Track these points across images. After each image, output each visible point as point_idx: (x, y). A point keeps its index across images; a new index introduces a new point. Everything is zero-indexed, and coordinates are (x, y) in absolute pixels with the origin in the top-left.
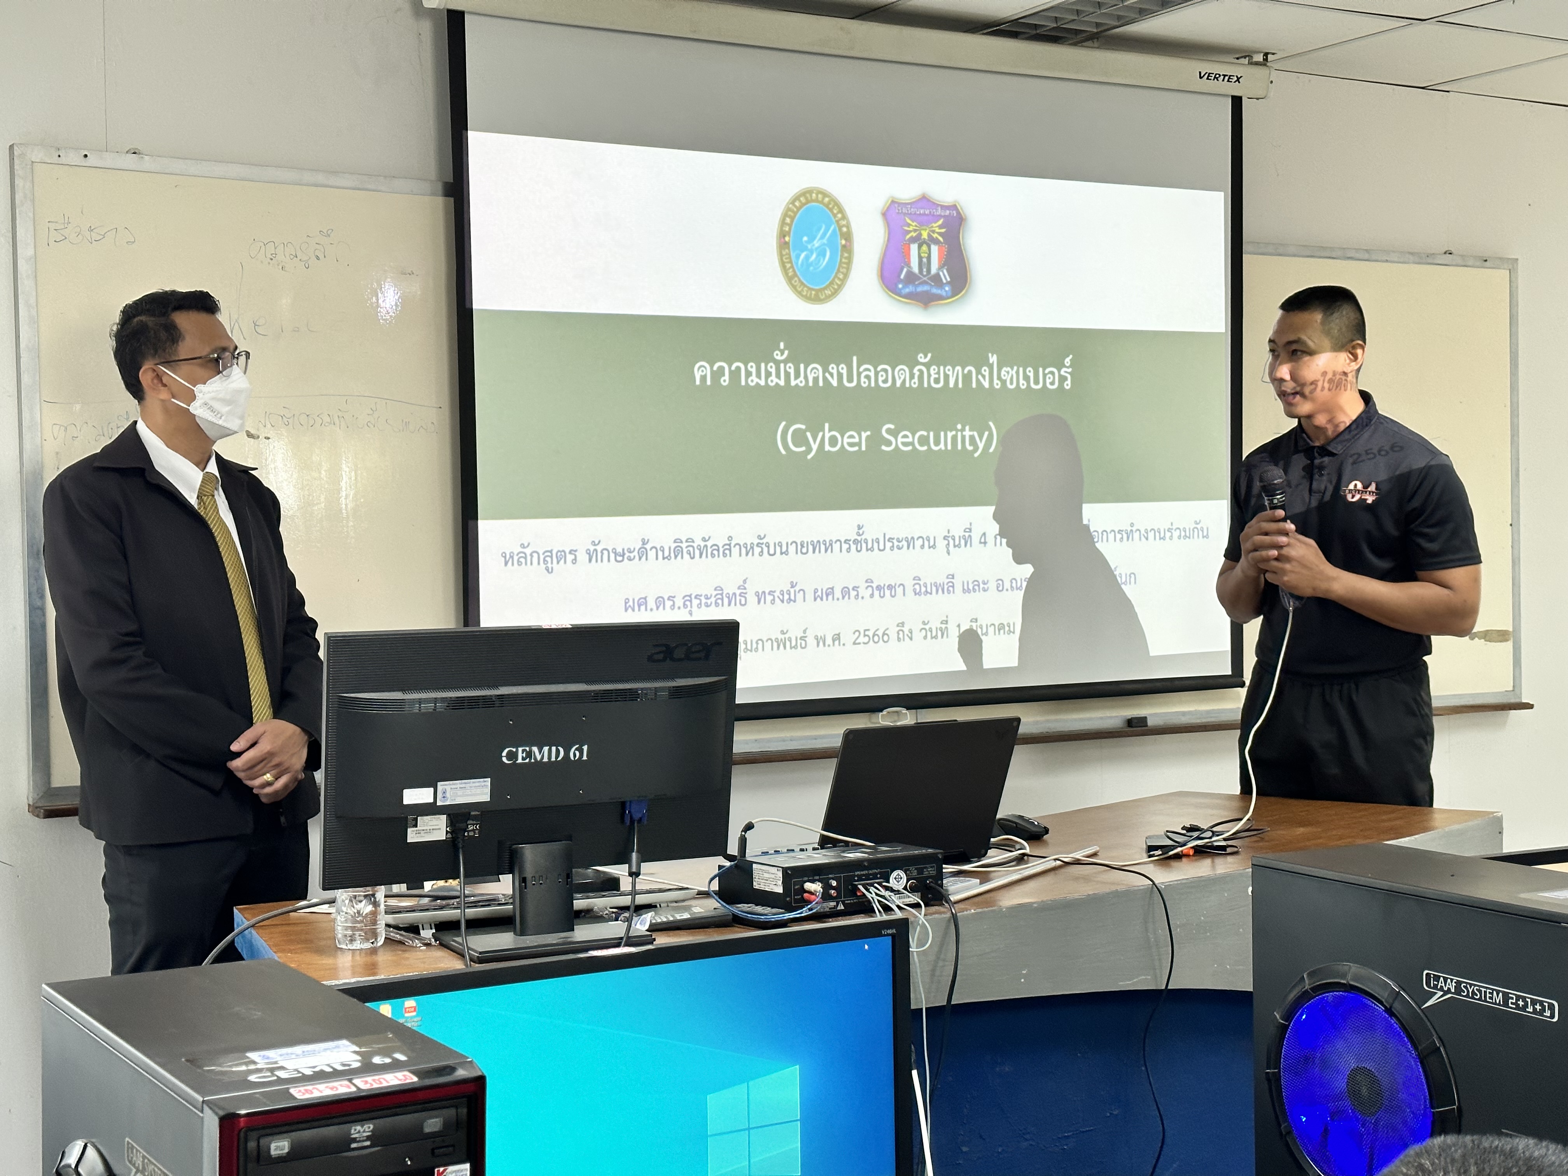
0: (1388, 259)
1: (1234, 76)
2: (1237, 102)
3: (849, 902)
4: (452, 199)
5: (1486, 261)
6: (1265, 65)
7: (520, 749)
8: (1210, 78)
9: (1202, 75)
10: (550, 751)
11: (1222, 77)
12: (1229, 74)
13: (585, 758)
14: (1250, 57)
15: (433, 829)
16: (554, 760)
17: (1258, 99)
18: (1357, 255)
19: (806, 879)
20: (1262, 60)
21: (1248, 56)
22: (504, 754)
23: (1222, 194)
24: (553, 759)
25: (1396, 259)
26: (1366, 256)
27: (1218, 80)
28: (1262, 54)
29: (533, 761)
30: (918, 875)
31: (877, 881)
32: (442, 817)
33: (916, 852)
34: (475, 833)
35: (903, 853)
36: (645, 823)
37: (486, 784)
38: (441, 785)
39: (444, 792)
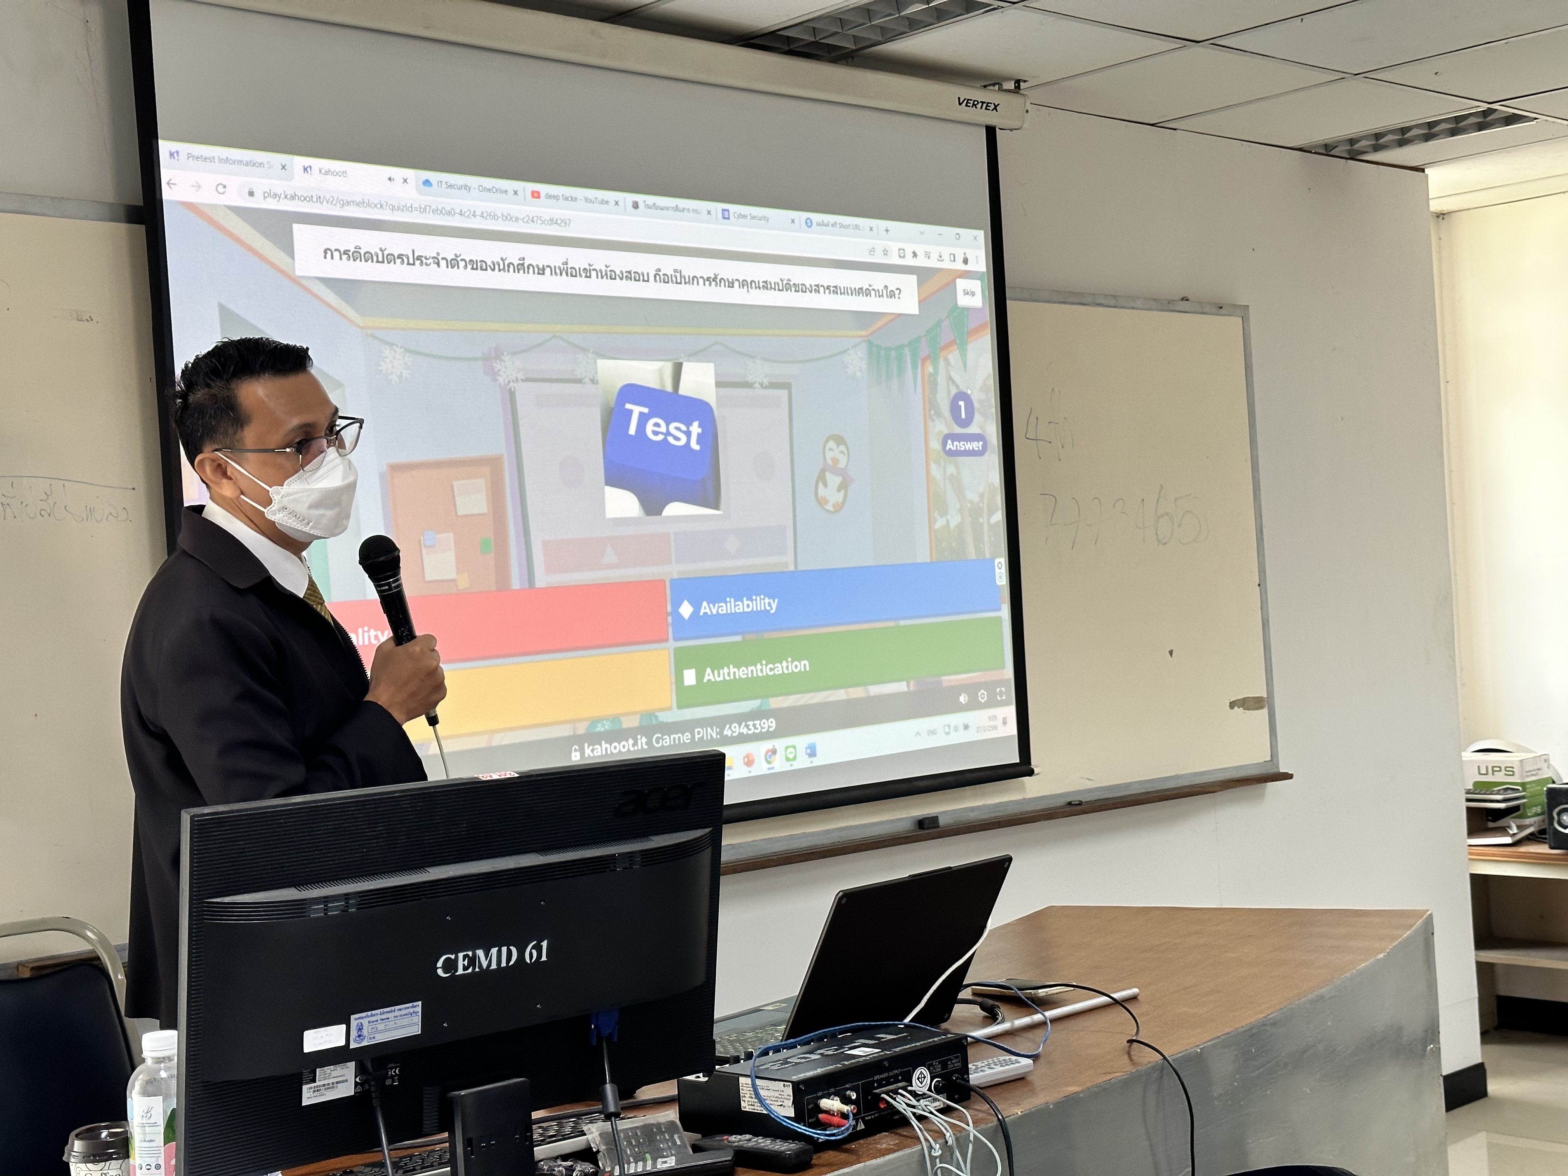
0: (1135, 306)
1: (991, 103)
2: (991, 132)
3: (870, 1117)
4: (142, 228)
6: (1018, 93)
7: (461, 955)
8: (968, 104)
9: (961, 102)
10: (499, 953)
11: (980, 104)
12: (987, 101)
13: (544, 958)
14: (1000, 84)
15: (337, 1083)
17: (1011, 130)
18: (1106, 302)
19: (820, 1094)
20: (1013, 87)
21: (998, 84)
22: (440, 964)
23: (982, 232)
24: (504, 964)
25: (1141, 307)
26: (1113, 302)
27: (976, 107)
28: (1013, 82)
29: (477, 970)
30: (942, 1070)
31: (900, 1084)
32: (352, 1065)
33: (936, 1039)
34: (393, 1081)
35: (922, 1043)
36: (616, 1040)
37: (416, 1010)
38: (356, 1019)
39: (360, 1029)
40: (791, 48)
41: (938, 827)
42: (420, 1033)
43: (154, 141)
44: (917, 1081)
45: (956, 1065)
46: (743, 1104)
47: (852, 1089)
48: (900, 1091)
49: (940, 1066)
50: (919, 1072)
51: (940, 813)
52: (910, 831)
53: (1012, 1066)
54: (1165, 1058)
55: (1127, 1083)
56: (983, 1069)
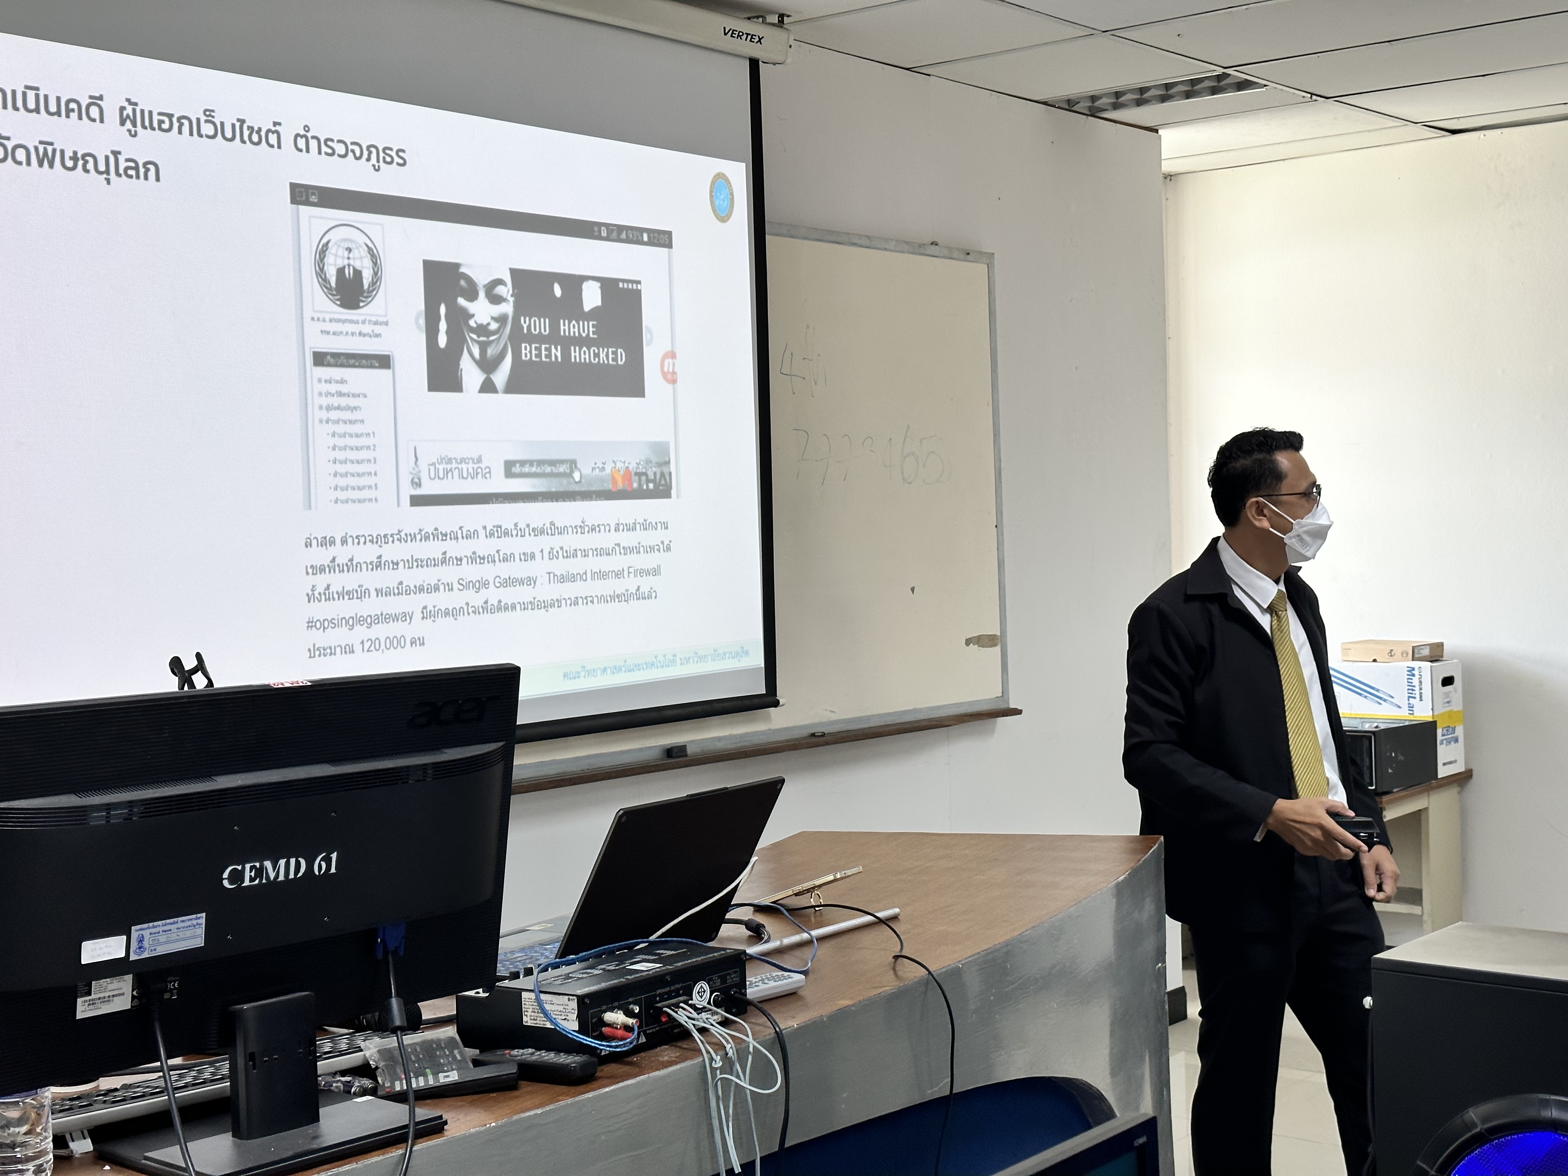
0: (887, 247)
1: (756, 36)
2: (754, 65)
3: (651, 1031)
6: (781, 27)
7: (248, 866)
8: (734, 35)
9: (726, 32)
10: (287, 865)
11: (745, 35)
12: (752, 33)
13: (333, 870)
14: (764, 18)
15: (113, 996)
16: (293, 877)
17: (774, 64)
19: (604, 1007)
20: (776, 21)
21: (762, 16)
22: (226, 875)
23: (743, 164)
25: (893, 249)
26: (867, 242)
27: (741, 38)
28: (777, 16)
29: (264, 881)
30: (721, 985)
31: (681, 999)
32: (129, 978)
33: (716, 954)
34: (172, 995)
35: (702, 958)
36: (402, 953)
37: (199, 921)
38: (137, 930)
39: (141, 940)
41: (686, 756)
44: (697, 995)
45: (734, 979)
46: (525, 1019)
47: (635, 1003)
48: (682, 1005)
49: (719, 980)
50: (700, 986)
51: (688, 742)
52: (659, 759)
53: (785, 981)
54: (930, 973)
55: (892, 1000)
56: (757, 984)
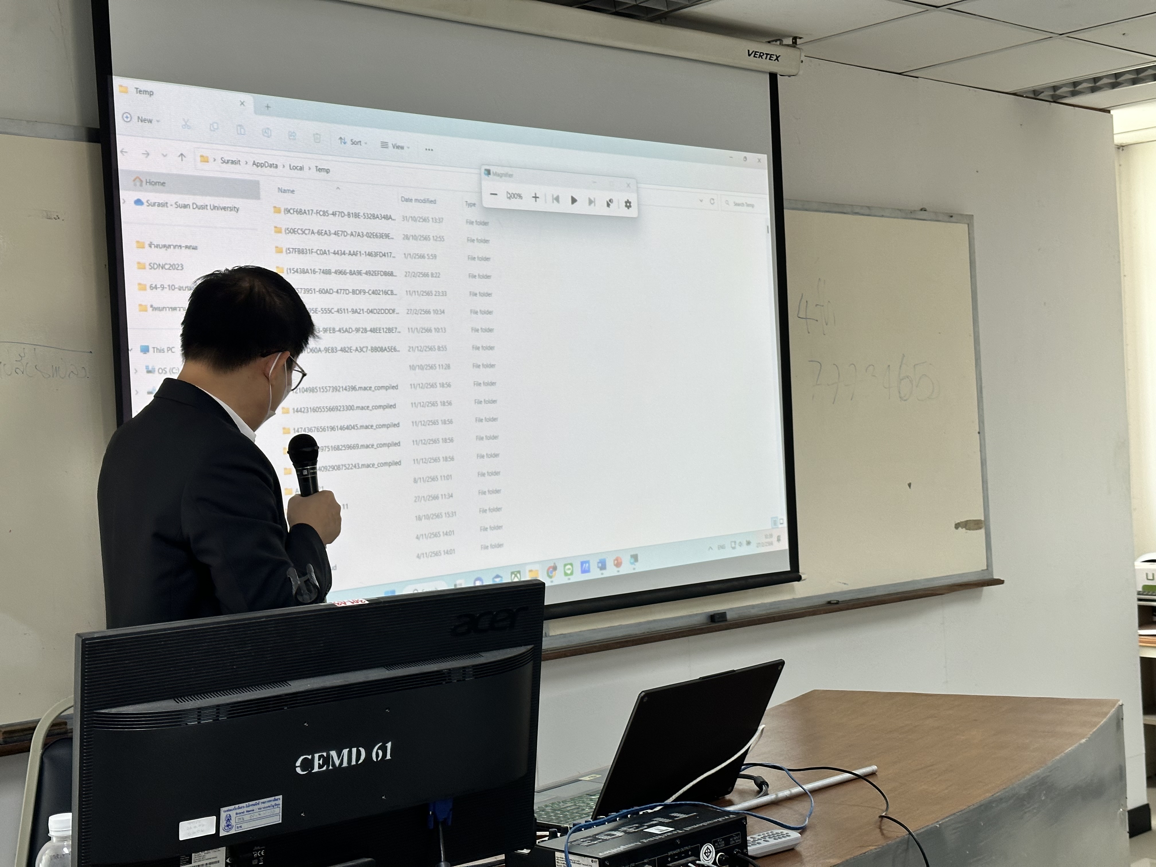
0: (884, 214)
1: (774, 55)
2: (773, 78)
4: (99, 146)
5: (952, 217)
6: (795, 47)
7: (317, 756)
8: (756, 56)
9: (750, 53)
10: (350, 754)
11: (765, 55)
12: (770, 53)
13: (388, 757)
14: (781, 40)
15: (210, 864)
16: (355, 763)
17: (789, 76)
18: (862, 211)
20: (791, 43)
21: (779, 40)
22: (298, 764)
23: (765, 156)
25: (889, 215)
26: (867, 211)
27: (762, 58)
28: (791, 38)
29: (331, 767)
30: (725, 845)
31: (690, 859)
32: (223, 849)
33: (720, 819)
34: (259, 861)
35: (708, 822)
36: (450, 823)
37: (277, 802)
38: (225, 811)
39: (229, 820)
40: (617, 10)
41: (726, 620)
42: (281, 822)
43: (109, 76)
44: (704, 855)
45: (736, 841)
47: (649, 864)
48: (690, 864)
49: (723, 842)
50: (706, 847)
51: (728, 610)
52: (703, 624)
53: (784, 839)
54: (910, 833)
55: (879, 855)
56: (759, 841)
